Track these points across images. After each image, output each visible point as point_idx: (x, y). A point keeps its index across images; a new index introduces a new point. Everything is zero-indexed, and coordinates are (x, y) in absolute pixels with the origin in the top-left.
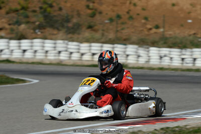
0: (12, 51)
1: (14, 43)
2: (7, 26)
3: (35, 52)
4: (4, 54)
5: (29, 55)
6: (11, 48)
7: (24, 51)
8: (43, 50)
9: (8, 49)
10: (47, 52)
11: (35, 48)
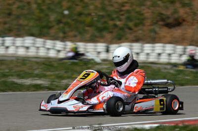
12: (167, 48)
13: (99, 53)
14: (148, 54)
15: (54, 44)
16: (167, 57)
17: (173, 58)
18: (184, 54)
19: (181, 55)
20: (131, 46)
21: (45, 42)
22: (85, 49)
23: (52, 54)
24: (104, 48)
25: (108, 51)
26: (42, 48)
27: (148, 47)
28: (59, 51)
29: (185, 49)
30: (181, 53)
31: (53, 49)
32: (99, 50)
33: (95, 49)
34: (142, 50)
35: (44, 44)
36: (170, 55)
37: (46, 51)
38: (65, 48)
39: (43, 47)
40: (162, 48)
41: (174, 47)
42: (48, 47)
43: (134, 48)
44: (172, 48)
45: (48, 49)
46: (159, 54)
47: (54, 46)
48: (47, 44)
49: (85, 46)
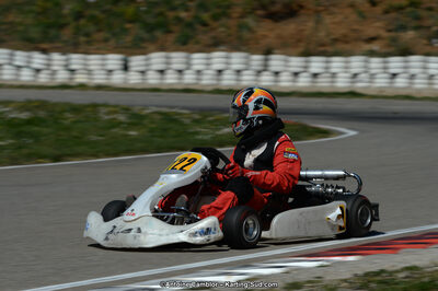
0: (373, 76)
1: (376, 62)
2: (384, 34)
3: (413, 77)
4: (361, 81)
5: (401, 82)
6: (373, 71)
7: (394, 75)
8: (424, 73)
9: (366, 72)
10: (431, 77)
11: (413, 71)
12: (233, 61)
13: (110, 72)
14: (199, 72)
15: (29, 57)
16: (234, 77)
17: (245, 78)
18: (265, 70)
19: (259, 73)
20: (168, 58)
21: (12, 55)
22: (86, 65)
23: (26, 76)
24: (120, 62)
25: (126, 68)
26: (6, 67)
27: (198, 59)
28: (38, 71)
29: (266, 60)
30: (260, 68)
31: (27, 67)
32: (110, 67)
33: (103, 65)
34: (189, 65)
35: (11, 59)
36: (238, 72)
37: (14, 72)
38: (49, 65)
39: (10, 64)
40: (224, 60)
41: (246, 58)
42: (17, 63)
43: (174, 60)
44: (243, 60)
45: (19, 67)
46: (220, 72)
47: (29, 62)
48: (17, 58)
49: (85, 59)
